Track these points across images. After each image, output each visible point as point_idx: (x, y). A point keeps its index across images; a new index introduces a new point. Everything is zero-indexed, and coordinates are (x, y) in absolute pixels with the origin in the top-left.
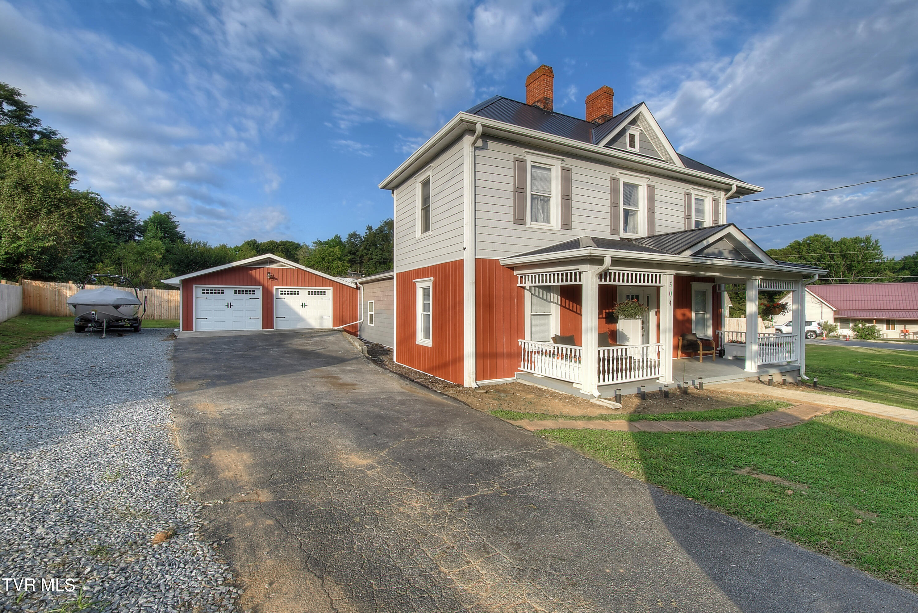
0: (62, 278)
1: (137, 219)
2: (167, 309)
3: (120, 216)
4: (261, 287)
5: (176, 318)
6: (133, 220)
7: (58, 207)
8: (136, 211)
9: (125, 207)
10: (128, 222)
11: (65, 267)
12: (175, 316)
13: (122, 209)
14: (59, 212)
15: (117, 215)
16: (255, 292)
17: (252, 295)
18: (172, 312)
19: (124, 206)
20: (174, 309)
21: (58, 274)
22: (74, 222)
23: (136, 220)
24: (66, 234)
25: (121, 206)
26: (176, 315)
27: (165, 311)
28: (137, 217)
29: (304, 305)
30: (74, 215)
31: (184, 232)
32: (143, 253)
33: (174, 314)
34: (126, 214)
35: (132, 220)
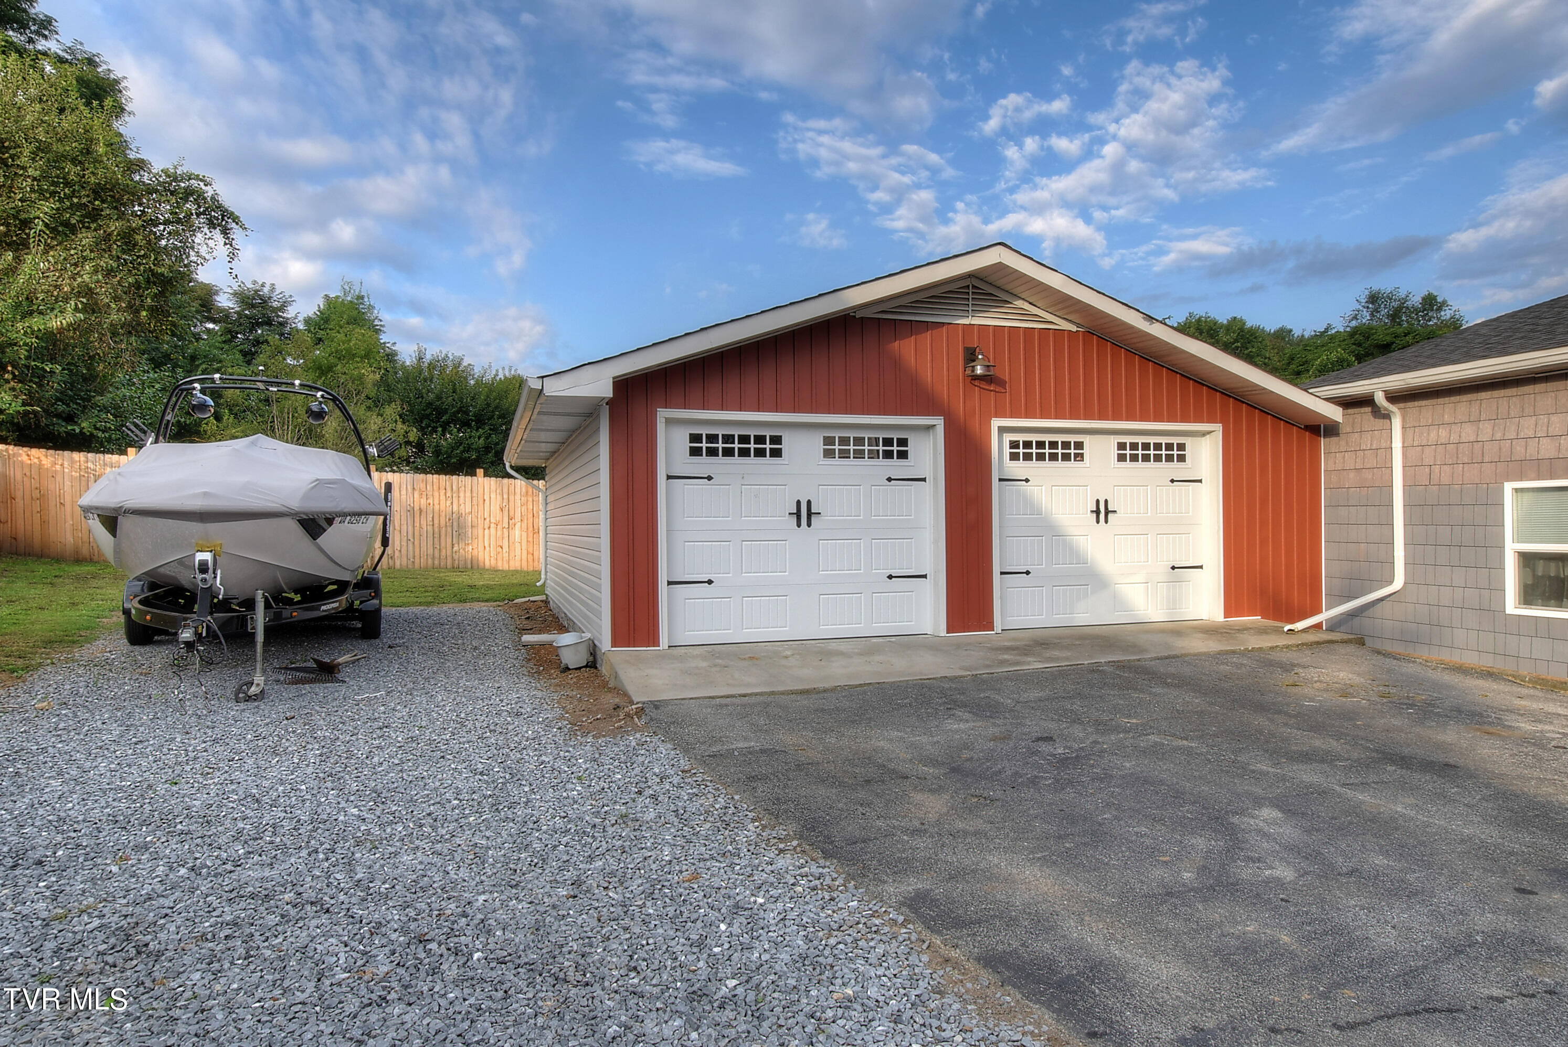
0: (109, 440)
1: (290, 313)
2: (410, 537)
3: (253, 306)
4: (939, 422)
5: (436, 562)
6: (281, 317)
7: (94, 215)
8: (287, 295)
9: (263, 286)
10: (269, 323)
11: (117, 407)
12: (433, 558)
13: (256, 291)
14: (95, 230)
15: (247, 304)
16: (910, 448)
17: (895, 461)
18: (424, 544)
19: (260, 283)
20: (430, 535)
21: (96, 429)
22: (140, 264)
23: (289, 316)
24: (116, 299)
25: (255, 282)
26: (437, 555)
27: (404, 543)
28: (289, 308)
29: (1102, 512)
30: (138, 238)
31: (395, 343)
32: (330, 368)
33: (430, 551)
34: (265, 301)
35: (279, 316)
